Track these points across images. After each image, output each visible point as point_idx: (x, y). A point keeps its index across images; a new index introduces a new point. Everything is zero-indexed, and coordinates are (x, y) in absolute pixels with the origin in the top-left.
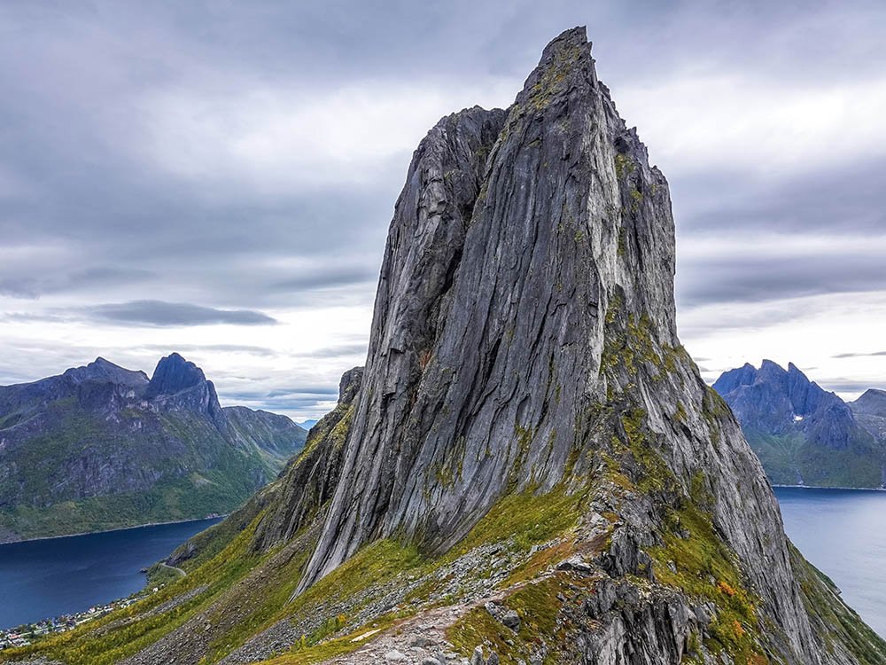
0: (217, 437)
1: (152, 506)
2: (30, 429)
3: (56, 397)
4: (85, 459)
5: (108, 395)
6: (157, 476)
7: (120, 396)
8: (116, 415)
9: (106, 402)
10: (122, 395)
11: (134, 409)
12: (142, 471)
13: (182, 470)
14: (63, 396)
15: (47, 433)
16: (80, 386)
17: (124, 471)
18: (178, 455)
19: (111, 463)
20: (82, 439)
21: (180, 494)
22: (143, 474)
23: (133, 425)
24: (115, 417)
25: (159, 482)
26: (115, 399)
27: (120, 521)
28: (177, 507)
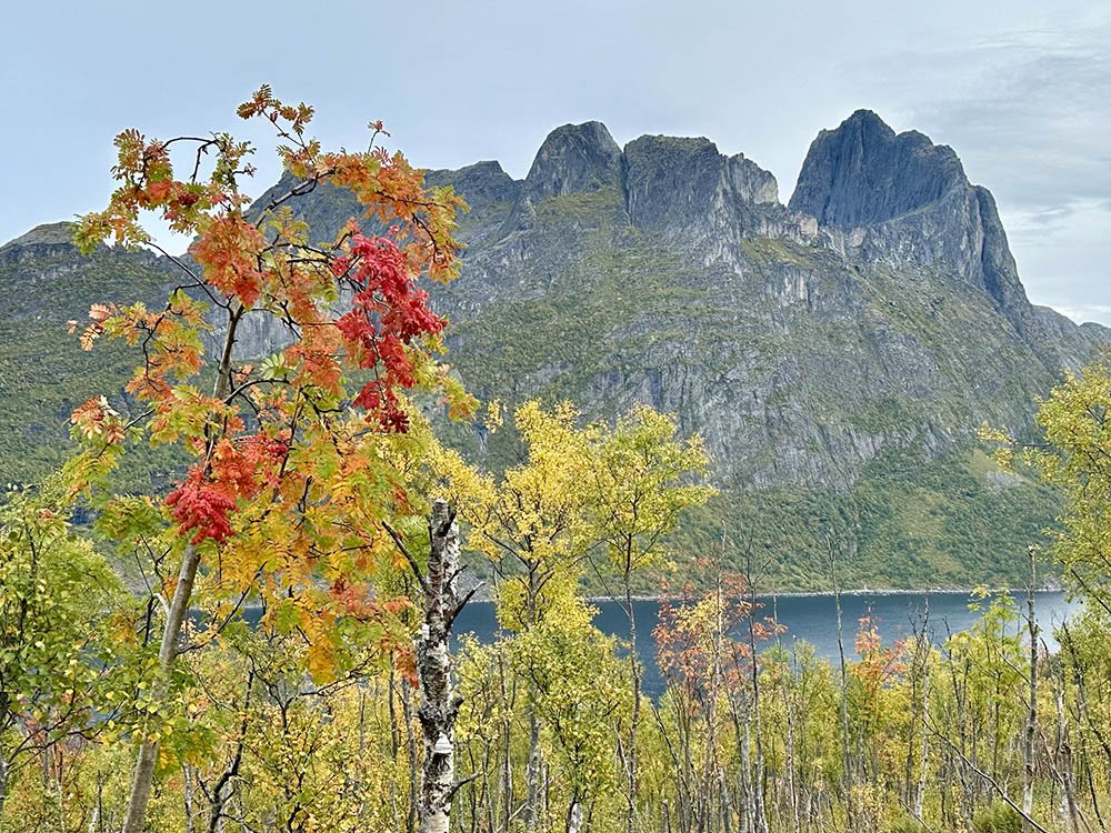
0: (1021, 354)
1: (863, 538)
2: (494, 279)
3: (558, 186)
4: (655, 374)
5: (705, 187)
6: (866, 447)
7: (737, 198)
8: (732, 248)
9: (702, 210)
10: (745, 196)
11: (781, 239)
12: (822, 428)
13: (939, 437)
14: (576, 186)
15: (540, 291)
16: (623, 160)
17: (769, 423)
18: (923, 393)
19: (730, 395)
20: (641, 315)
21: (945, 510)
22: (826, 438)
23: (781, 288)
24: (729, 258)
25: (873, 468)
26: (728, 201)
27: (777, 571)
28: (941, 546)
